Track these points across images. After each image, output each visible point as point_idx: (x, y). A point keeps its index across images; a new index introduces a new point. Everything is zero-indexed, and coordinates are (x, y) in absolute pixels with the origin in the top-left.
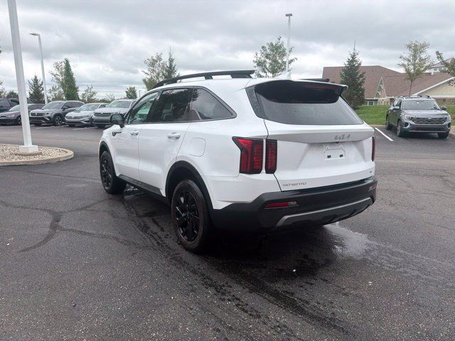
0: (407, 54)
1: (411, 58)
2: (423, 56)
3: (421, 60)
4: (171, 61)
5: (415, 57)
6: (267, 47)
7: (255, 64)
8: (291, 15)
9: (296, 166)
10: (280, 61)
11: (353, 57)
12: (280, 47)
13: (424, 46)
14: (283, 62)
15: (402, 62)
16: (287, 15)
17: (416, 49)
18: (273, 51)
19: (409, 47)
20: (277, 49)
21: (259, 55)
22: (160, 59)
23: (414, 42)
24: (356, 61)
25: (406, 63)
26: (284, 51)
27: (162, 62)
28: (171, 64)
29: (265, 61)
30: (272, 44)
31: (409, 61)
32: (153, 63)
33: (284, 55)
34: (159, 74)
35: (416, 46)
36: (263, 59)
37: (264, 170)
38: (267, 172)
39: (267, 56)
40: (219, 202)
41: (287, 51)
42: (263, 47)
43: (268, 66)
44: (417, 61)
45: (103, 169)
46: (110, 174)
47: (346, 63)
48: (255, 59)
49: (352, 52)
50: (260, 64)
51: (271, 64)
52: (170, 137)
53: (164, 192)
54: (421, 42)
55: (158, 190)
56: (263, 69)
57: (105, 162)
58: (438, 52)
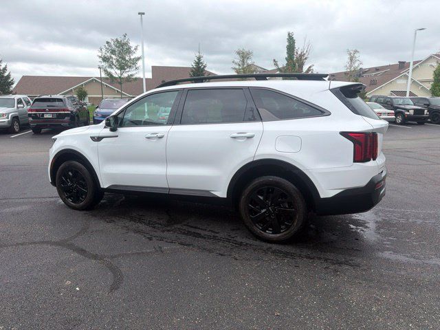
0: (238, 59)
1: (240, 63)
2: (249, 62)
3: (248, 65)
5: (243, 61)
6: (112, 43)
7: (101, 60)
8: (144, 14)
10: (127, 58)
11: (199, 59)
12: (126, 44)
13: (249, 53)
14: (130, 59)
15: (234, 66)
16: (139, 14)
17: (244, 55)
18: (118, 47)
19: (239, 53)
20: (122, 46)
21: (104, 51)
23: (241, 50)
24: (201, 63)
25: (237, 67)
26: (130, 48)
29: (111, 57)
30: (117, 40)
31: (240, 65)
33: (130, 52)
35: (243, 53)
36: (108, 54)
38: (373, 160)
39: (113, 52)
41: (132, 49)
42: (108, 43)
43: (114, 61)
44: (245, 66)
45: (63, 182)
46: (84, 186)
47: (194, 65)
48: (100, 54)
49: (198, 55)
50: (105, 59)
51: (118, 61)
52: (235, 138)
53: (222, 193)
54: (246, 50)
55: (208, 191)
56: (110, 65)
57: (70, 173)
58: (275, 60)
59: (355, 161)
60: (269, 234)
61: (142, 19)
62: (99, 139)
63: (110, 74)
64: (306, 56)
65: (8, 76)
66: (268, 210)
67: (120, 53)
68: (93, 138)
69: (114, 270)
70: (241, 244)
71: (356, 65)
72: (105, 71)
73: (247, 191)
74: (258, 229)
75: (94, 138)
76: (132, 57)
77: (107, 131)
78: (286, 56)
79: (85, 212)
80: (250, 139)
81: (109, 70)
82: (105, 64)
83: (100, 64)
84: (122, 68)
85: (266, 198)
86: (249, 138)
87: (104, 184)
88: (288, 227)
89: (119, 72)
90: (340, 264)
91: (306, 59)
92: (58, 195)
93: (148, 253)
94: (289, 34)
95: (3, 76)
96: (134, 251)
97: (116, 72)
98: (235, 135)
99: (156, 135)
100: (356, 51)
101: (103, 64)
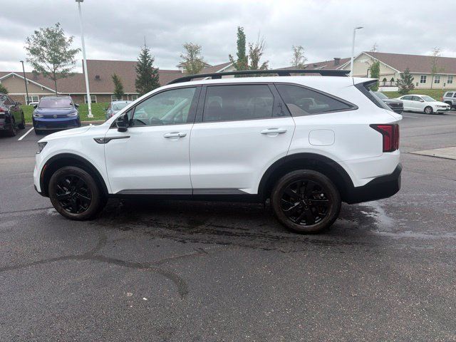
0: (186, 54)
1: (189, 58)
2: (198, 57)
3: (198, 61)
5: (192, 56)
6: (42, 33)
7: (29, 52)
10: (62, 51)
11: (145, 52)
12: (59, 35)
13: (197, 48)
14: (65, 52)
15: (182, 60)
17: (192, 50)
18: (49, 38)
19: (186, 47)
20: (54, 36)
21: (32, 42)
23: (189, 43)
24: (148, 57)
26: (63, 39)
29: (41, 49)
30: (48, 30)
31: (188, 60)
33: (64, 44)
35: (191, 47)
36: (38, 46)
39: (43, 43)
41: (67, 40)
42: (36, 32)
43: (46, 54)
44: (194, 60)
45: (59, 191)
46: (86, 194)
47: (140, 59)
48: (27, 46)
49: (144, 48)
50: (34, 52)
51: (50, 54)
52: (266, 134)
53: (252, 189)
54: (195, 44)
55: (237, 189)
56: (41, 58)
57: (68, 181)
58: (230, 56)
59: (384, 151)
60: (303, 226)
61: (79, 6)
62: (106, 140)
63: (41, 68)
64: (261, 52)
66: (302, 203)
67: (52, 44)
68: (97, 140)
70: (278, 238)
71: (301, 61)
72: (35, 64)
73: (279, 187)
74: (291, 222)
75: (99, 139)
76: (67, 50)
77: (115, 132)
78: (238, 51)
79: (88, 222)
80: (282, 135)
81: (40, 64)
82: (35, 58)
83: (28, 57)
84: (55, 61)
85: (299, 192)
86: (280, 133)
87: (113, 189)
88: (322, 217)
89: (51, 66)
91: (261, 54)
94: (239, 29)
96: (177, 255)
97: (48, 67)
98: (266, 131)
99: (177, 134)
100: (300, 48)
101: (32, 57)
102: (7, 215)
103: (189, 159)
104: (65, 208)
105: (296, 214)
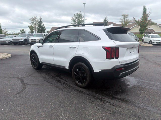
2: (127, 19)
3: (126, 20)
4: (41, 19)
5: (124, 19)
6: (76, 15)
7: (72, 21)
8: (85, 4)
9: (123, 56)
10: (81, 20)
11: (106, 19)
12: (81, 15)
13: (127, 15)
14: (82, 20)
16: (84, 4)
17: (125, 16)
18: (78, 16)
19: (123, 16)
20: (79, 16)
21: (73, 18)
22: (36, 18)
24: (107, 20)
25: (122, 21)
27: (36, 19)
28: (40, 20)
29: (75, 20)
30: (78, 14)
31: (123, 20)
32: (33, 20)
33: (82, 18)
34: (35, 24)
35: (125, 15)
36: (75, 19)
37: (115, 58)
38: (116, 58)
39: (76, 18)
40: (96, 70)
41: (83, 17)
42: (74, 15)
43: (76, 21)
44: (125, 20)
45: (32, 60)
46: (36, 62)
47: (104, 21)
48: (72, 19)
49: (105, 17)
50: (74, 21)
51: (78, 21)
52: (71, 48)
54: (126, 14)
55: (64, 67)
56: (75, 23)
57: (34, 58)
58: (134, 18)
59: (106, 59)
61: (84, 6)
64: (148, 15)
65: (44, 27)
67: (79, 18)
69: (24, 88)
75: (38, 47)
76: (82, 19)
77: (41, 45)
78: (142, 16)
80: (75, 49)
83: (72, 22)
87: (41, 62)
88: (85, 82)
90: (97, 99)
92: (31, 64)
93: (38, 85)
94: (144, 7)
95: (43, 27)
96: (36, 84)
99: (51, 46)
101: (73, 22)
102: (23, 65)
103: (53, 54)
104: (33, 65)
105: (78, 79)
